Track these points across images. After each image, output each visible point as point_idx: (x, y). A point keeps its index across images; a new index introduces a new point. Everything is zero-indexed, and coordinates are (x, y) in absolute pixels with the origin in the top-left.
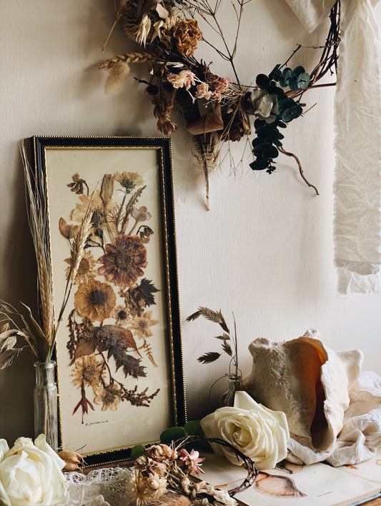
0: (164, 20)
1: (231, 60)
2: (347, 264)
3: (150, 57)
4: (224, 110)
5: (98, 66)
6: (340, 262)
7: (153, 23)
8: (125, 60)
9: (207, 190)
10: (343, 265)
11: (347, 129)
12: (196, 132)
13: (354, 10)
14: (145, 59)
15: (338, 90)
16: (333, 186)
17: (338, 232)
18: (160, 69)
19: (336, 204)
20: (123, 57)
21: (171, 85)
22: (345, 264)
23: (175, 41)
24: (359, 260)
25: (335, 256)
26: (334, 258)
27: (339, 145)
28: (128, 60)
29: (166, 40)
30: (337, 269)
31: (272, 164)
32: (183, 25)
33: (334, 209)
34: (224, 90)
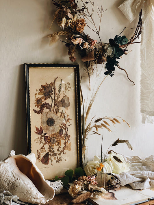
0: (71, 19)
1: (98, 33)
2: (145, 112)
3: (67, 33)
4: (95, 52)
5: (47, 36)
6: (142, 111)
7: (67, 20)
8: (57, 34)
9: (90, 83)
10: (143, 112)
11: (145, 59)
12: (85, 60)
13: (147, 14)
14: (65, 34)
15: (141, 45)
16: (140, 81)
17: (142, 99)
18: (70, 37)
19: (141, 88)
20: (57, 33)
21: (73, 43)
22: (144, 112)
23: (75, 27)
24: (150, 110)
25: (141, 109)
26: (140, 109)
27: (142, 66)
28: (59, 34)
29: (72, 26)
30: (141, 114)
31: (113, 73)
32: (79, 21)
33: (140, 91)
34: (95, 45)
